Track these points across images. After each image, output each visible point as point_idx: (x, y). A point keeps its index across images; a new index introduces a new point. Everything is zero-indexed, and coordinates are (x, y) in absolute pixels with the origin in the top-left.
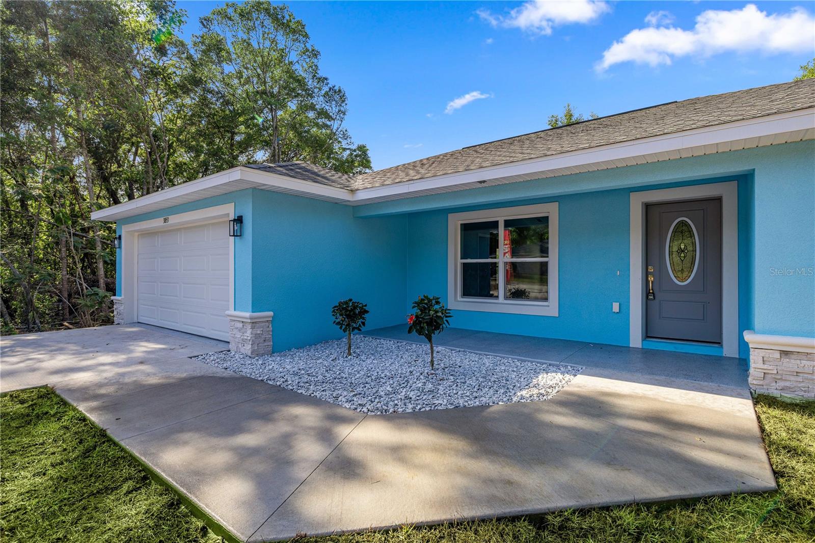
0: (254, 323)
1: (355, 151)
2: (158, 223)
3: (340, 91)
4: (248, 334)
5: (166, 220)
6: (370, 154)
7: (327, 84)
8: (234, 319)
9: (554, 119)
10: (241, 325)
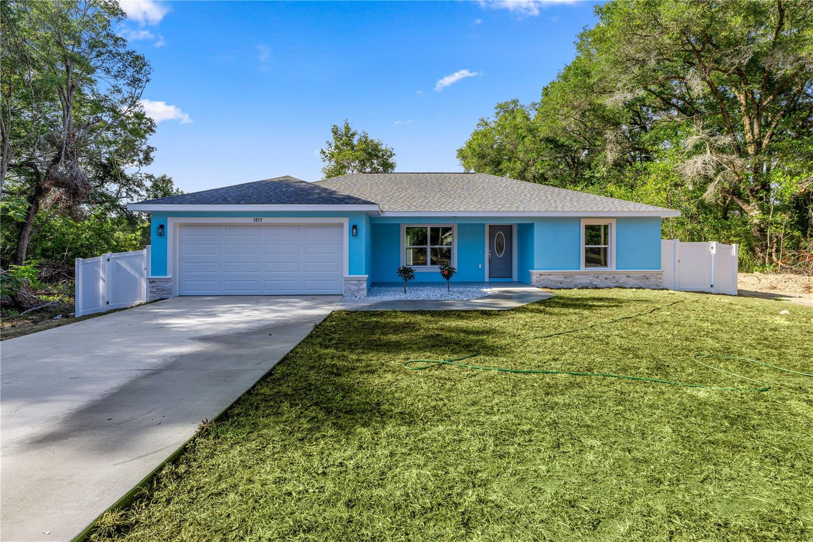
4: (364, 286)
8: (349, 280)
10: (357, 282)
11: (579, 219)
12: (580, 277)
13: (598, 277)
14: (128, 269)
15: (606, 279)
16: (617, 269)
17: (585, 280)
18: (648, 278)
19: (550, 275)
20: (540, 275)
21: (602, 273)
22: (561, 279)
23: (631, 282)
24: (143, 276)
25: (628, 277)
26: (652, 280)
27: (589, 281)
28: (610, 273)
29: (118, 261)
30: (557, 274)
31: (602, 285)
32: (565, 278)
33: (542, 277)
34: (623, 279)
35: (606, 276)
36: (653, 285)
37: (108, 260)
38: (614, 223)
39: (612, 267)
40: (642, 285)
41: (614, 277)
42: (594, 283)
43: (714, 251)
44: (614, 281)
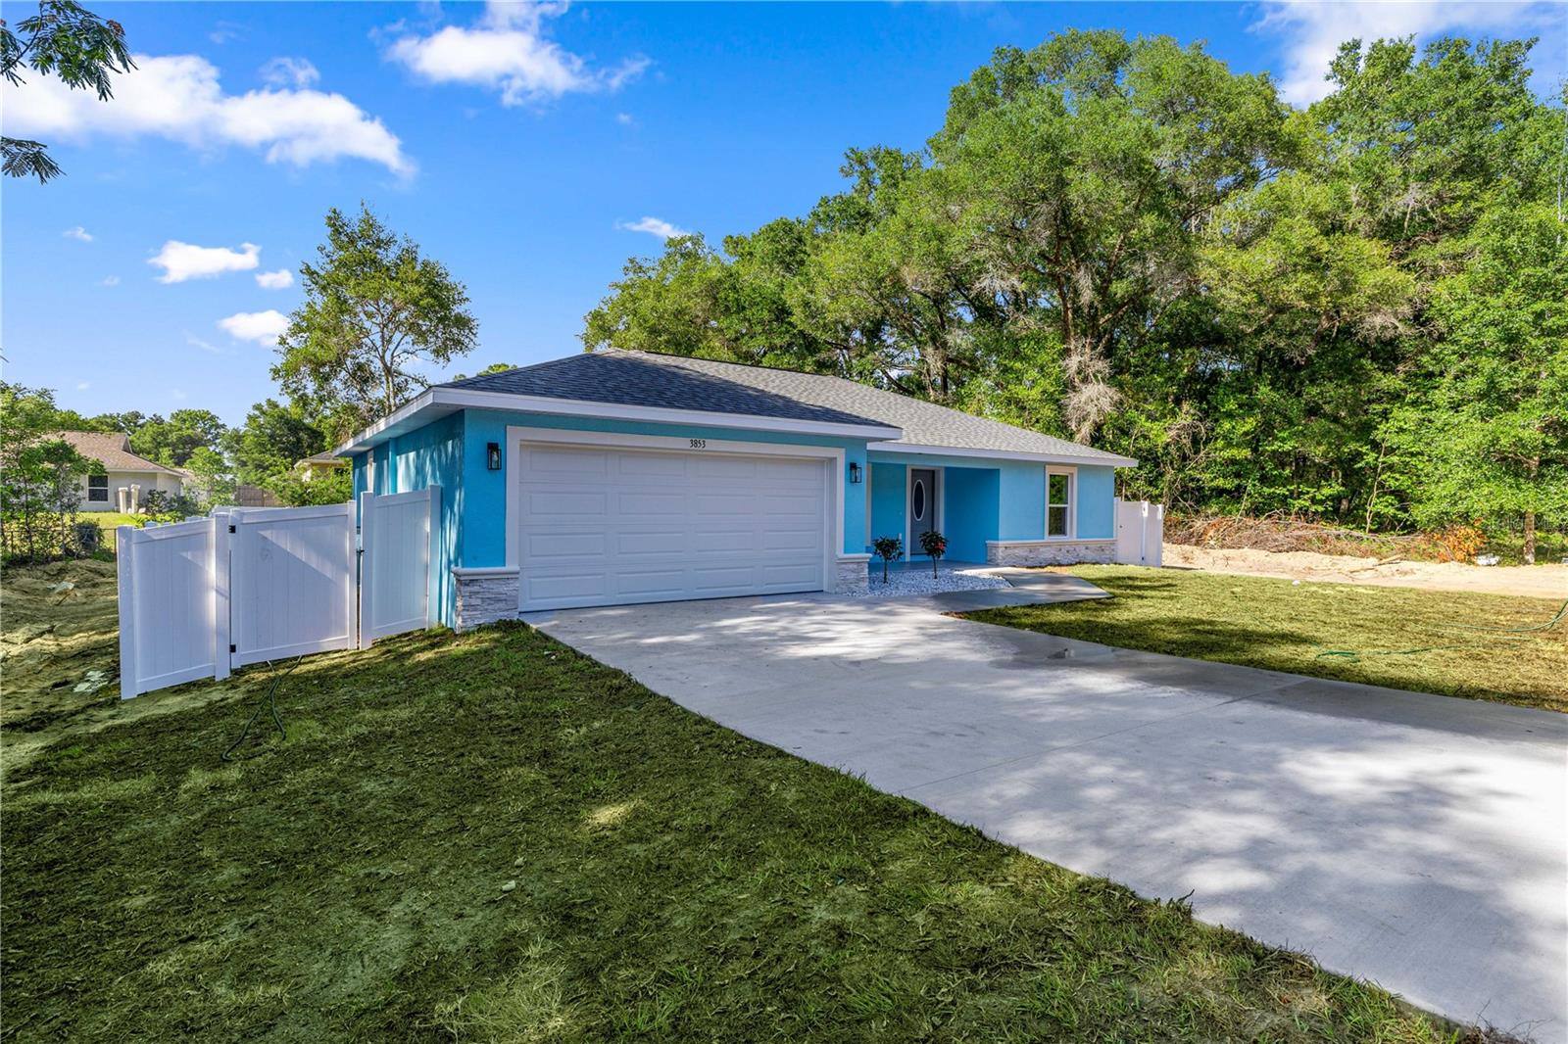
4: (866, 572)
5: (695, 444)
8: (844, 562)
10: (855, 566)
11: (1044, 465)
12: (1047, 549)
13: (1061, 549)
14: (301, 554)
15: (1068, 551)
16: (1077, 538)
17: (1049, 555)
18: (1103, 550)
20: (1006, 548)
21: (1063, 544)
22: (1025, 554)
24: (346, 569)
25: (1086, 548)
26: (1107, 552)
27: (1052, 556)
28: (1070, 544)
29: (267, 534)
30: (1023, 546)
32: (1030, 551)
33: (1009, 552)
34: (1082, 552)
35: (1066, 547)
36: (1108, 558)
37: (233, 529)
38: (1075, 470)
39: (1072, 535)
41: (1071, 550)
43: (1145, 514)
44: (1075, 554)
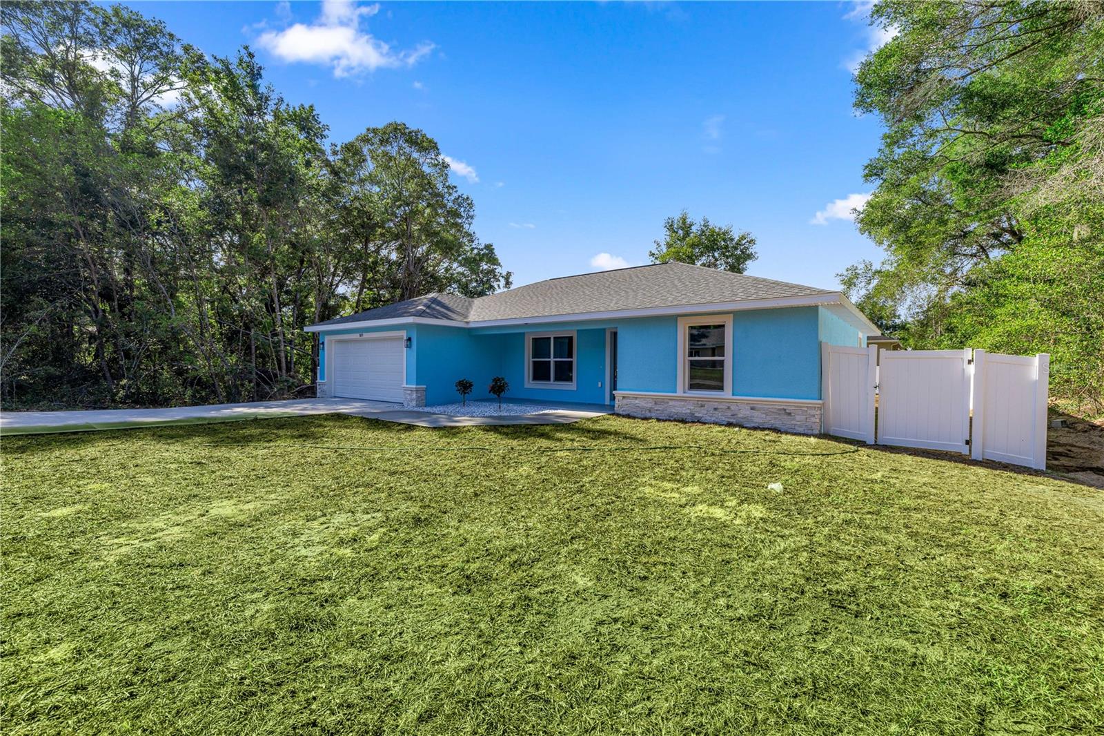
0: (417, 391)
1: (482, 250)
2: (356, 336)
3: (468, 198)
4: (414, 396)
5: (361, 336)
6: (496, 252)
7: (456, 192)
8: (406, 389)
9: (670, 221)
11: (675, 318)
12: (677, 403)
13: (703, 406)
15: (715, 409)
16: (733, 395)
17: (683, 410)
18: (790, 414)
19: (636, 398)
20: (624, 397)
22: (649, 405)
23: (758, 418)
25: (752, 409)
26: (798, 418)
27: (689, 411)
28: (721, 401)
30: (644, 398)
31: (708, 418)
32: (656, 404)
34: (744, 412)
35: (716, 405)
36: (800, 426)
38: (730, 320)
39: (729, 391)
40: (778, 424)
41: (729, 408)
42: (697, 415)
44: (729, 413)
